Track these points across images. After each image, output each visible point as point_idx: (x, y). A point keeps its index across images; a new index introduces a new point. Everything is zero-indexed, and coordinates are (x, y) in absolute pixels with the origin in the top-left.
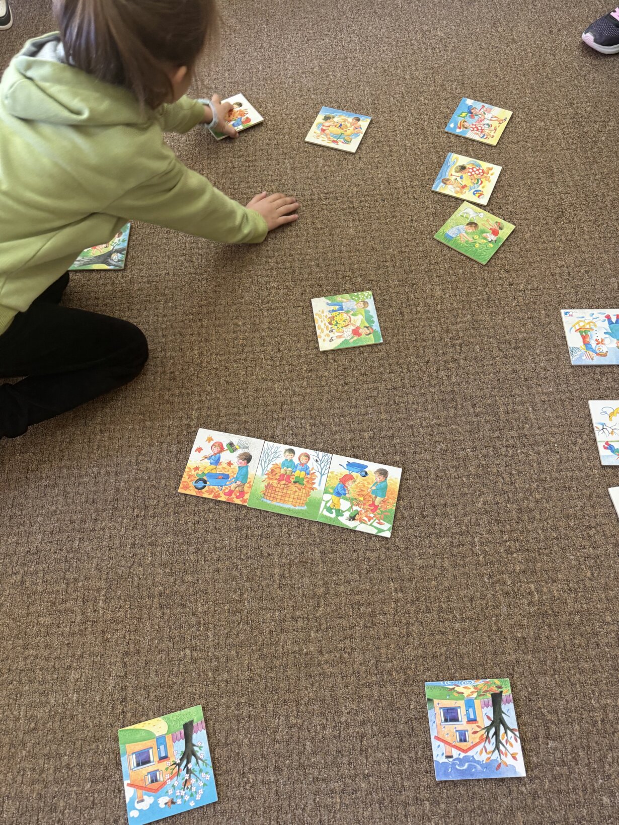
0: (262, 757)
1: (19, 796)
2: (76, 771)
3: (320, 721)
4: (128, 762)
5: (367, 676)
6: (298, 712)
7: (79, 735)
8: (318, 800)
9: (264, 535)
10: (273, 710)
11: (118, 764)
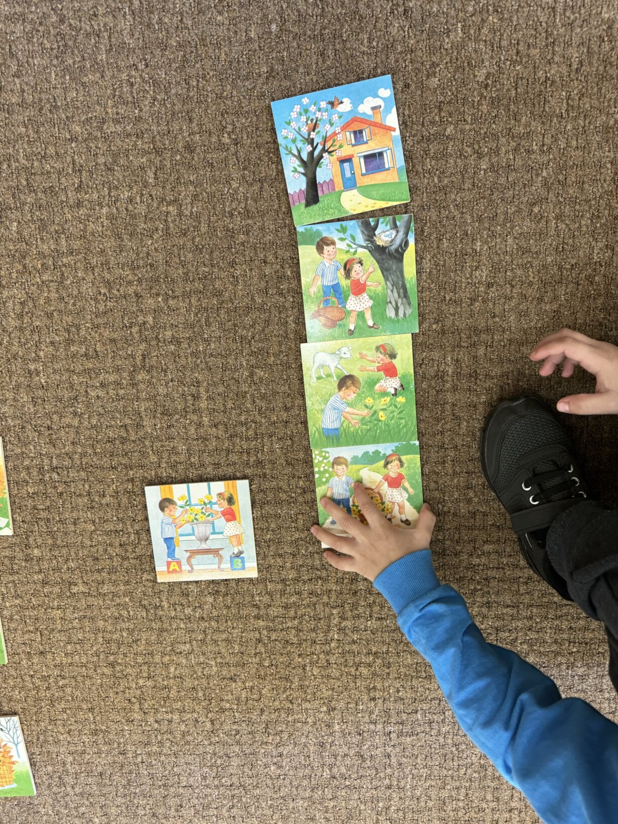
0: (212, 163)
1: (544, 118)
2: (469, 150)
3: (135, 208)
4: (395, 158)
5: (75, 264)
6: (165, 221)
7: (468, 196)
8: (136, 111)
9: (224, 454)
10: (200, 223)
11: (409, 157)
